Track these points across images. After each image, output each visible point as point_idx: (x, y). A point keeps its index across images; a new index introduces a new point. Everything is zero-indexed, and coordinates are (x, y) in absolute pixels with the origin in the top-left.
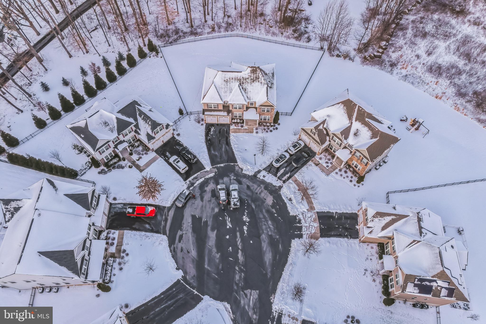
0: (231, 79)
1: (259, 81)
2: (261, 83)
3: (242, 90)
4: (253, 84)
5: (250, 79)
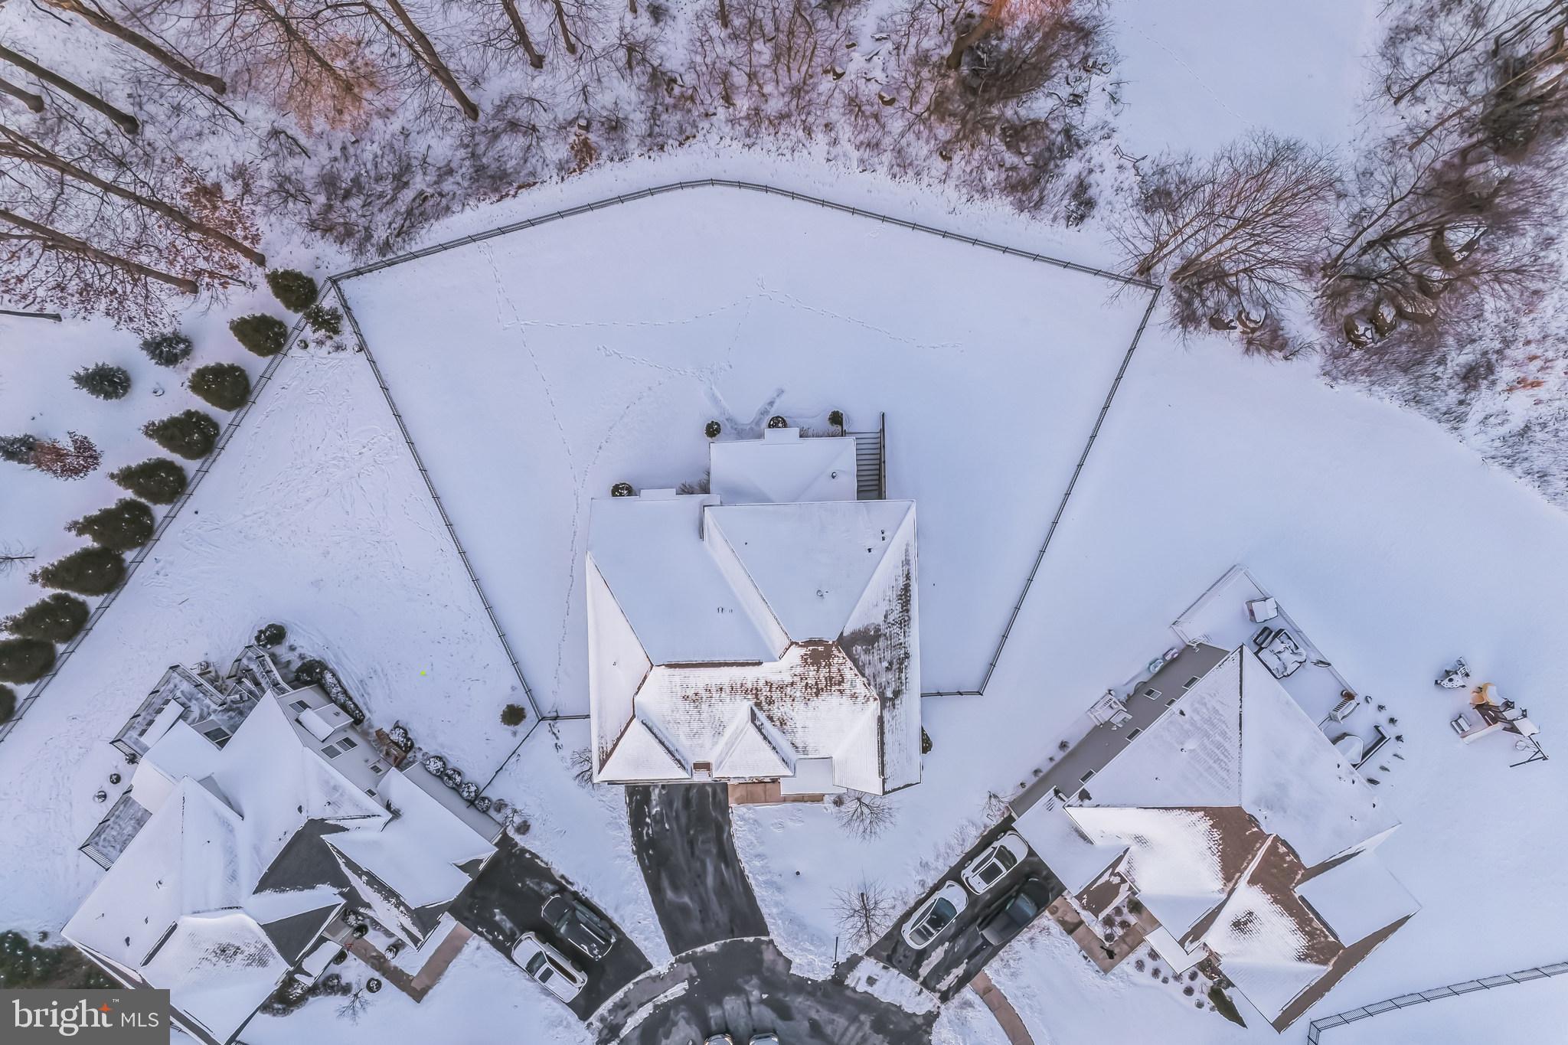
0: (714, 689)
1: (841, 692)
2: (854, 696)
3: (768, 724)
4: (815, 702)
5: (800, 685)
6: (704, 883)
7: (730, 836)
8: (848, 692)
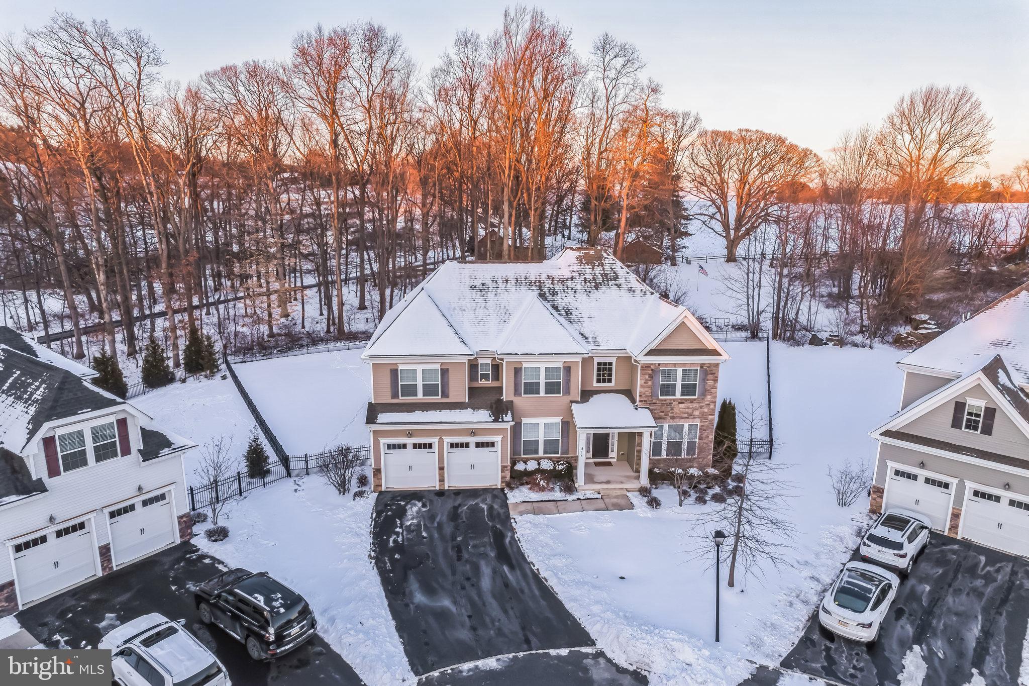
0: (500, 281)
1: (619, 286)
2: (631, 290)
3: (553, 311)
4: (595, 294)
5: (579, 280)
6: (476, 586)
7: (514, 541)
8: (624, 286)
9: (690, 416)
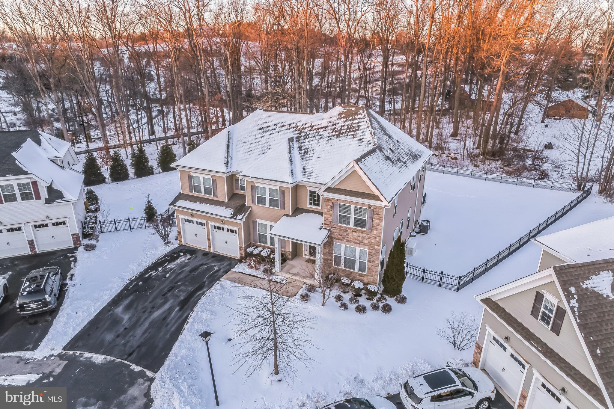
0: (279, 125)
1: (354, 136)
3: (295, 151)
4: (335, 141)
5: (330, 129)
8: (358, 137)
9: (361, 243)
